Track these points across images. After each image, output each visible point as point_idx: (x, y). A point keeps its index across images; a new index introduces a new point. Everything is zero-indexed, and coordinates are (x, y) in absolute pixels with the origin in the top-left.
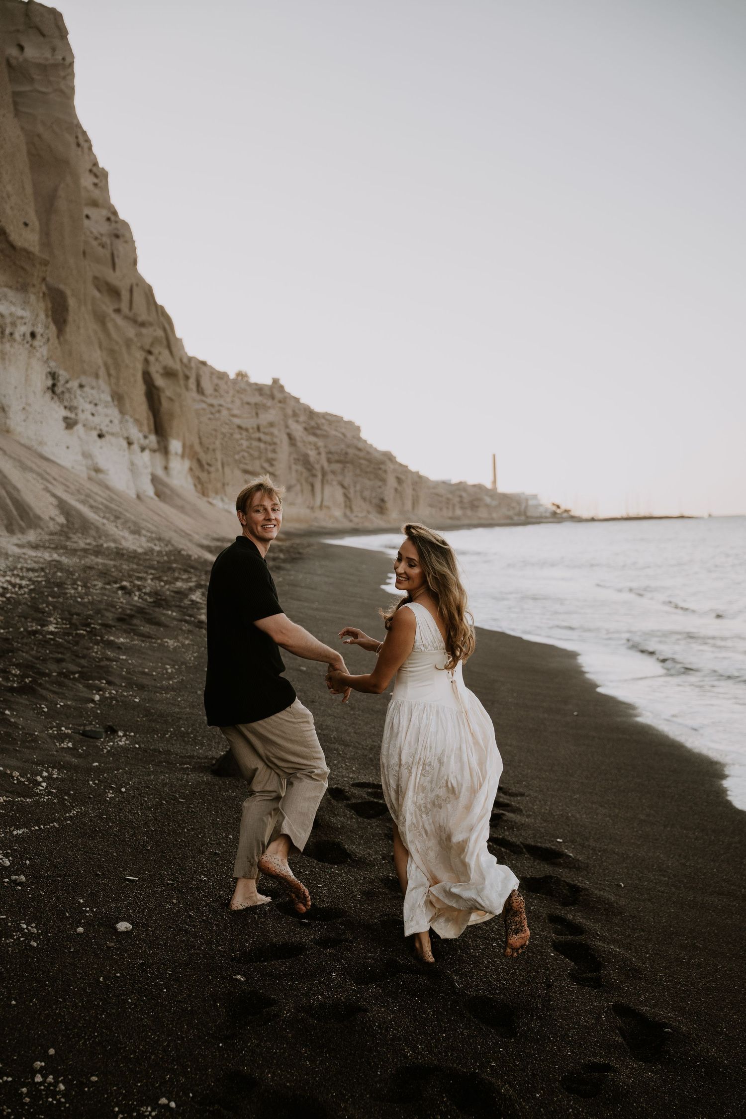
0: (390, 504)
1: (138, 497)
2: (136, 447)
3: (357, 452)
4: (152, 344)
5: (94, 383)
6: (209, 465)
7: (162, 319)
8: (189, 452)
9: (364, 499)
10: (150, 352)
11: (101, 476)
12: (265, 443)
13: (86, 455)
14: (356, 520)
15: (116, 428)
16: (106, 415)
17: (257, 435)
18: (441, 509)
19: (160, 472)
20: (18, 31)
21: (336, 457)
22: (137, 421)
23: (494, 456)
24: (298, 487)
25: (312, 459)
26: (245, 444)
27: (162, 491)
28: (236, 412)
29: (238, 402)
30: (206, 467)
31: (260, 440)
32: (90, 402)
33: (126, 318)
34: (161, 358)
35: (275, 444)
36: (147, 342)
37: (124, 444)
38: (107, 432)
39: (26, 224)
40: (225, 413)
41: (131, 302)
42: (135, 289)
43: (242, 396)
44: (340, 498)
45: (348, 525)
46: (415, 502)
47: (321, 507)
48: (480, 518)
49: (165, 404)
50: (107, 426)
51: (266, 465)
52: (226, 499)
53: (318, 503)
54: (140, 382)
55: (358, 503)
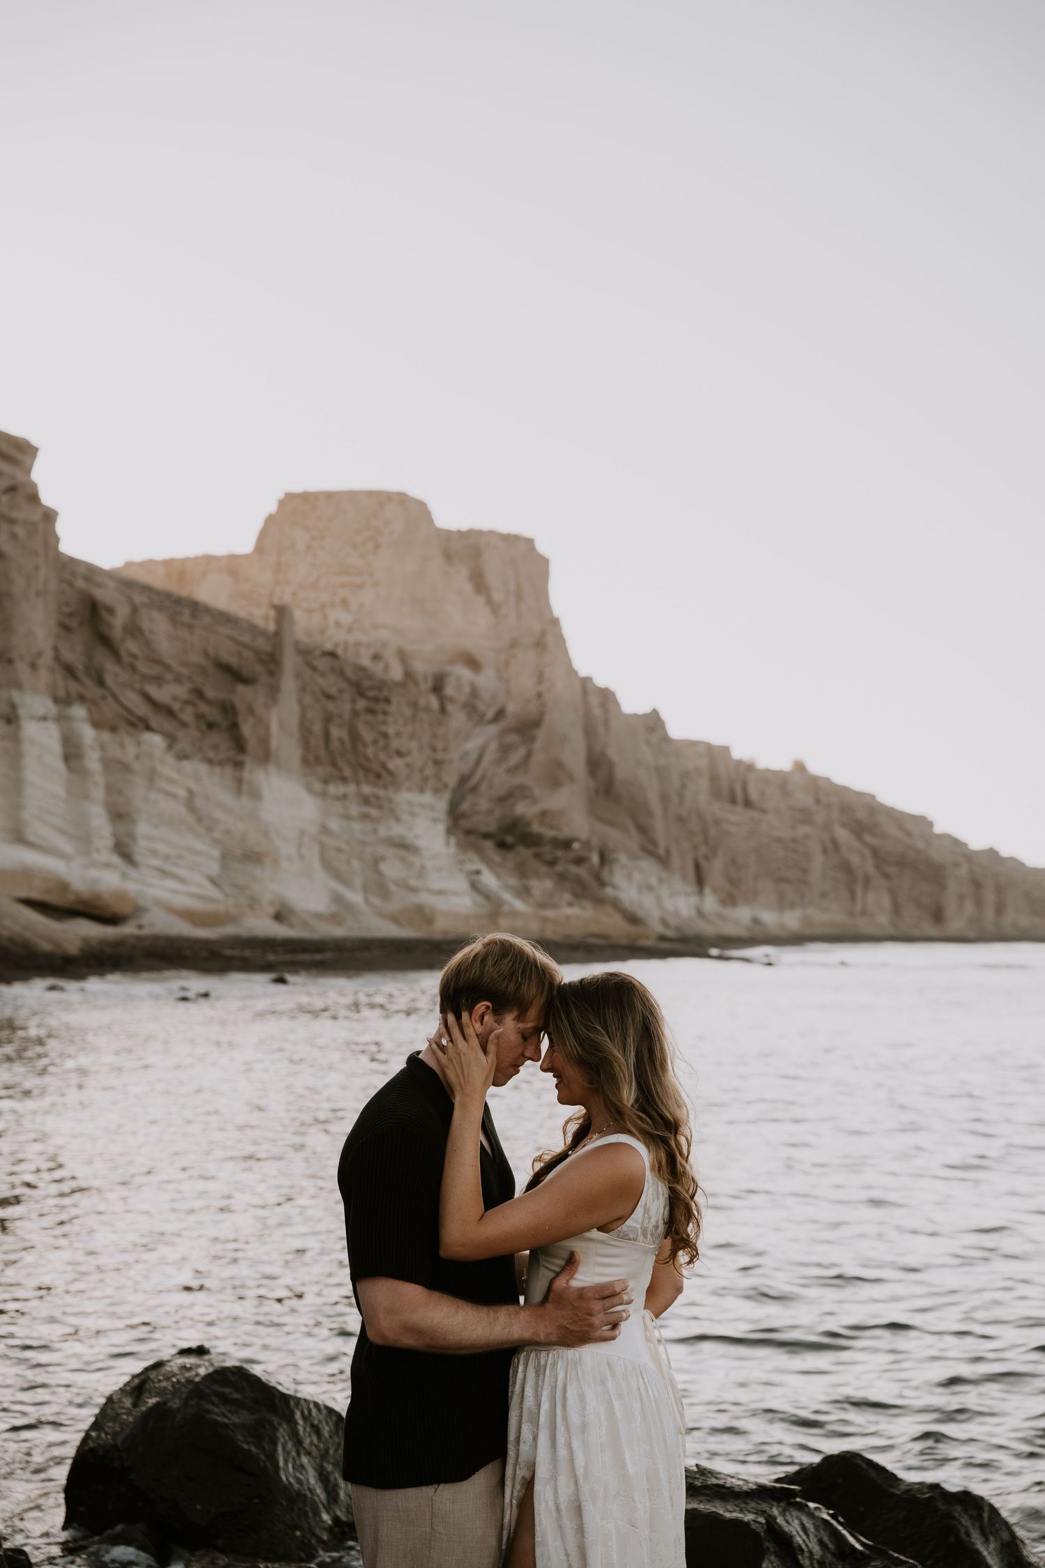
0: (952, 912)
9: (919, 905)
10: (696, 849)
12: (800, 853)
14: (902, 926)
17: (793, 846)
19: (699, 904)
21: (895, 859)
22: (691, 884)
24: (834, 893)
25: (855, 865)
26: (782, 853)
28: (773, 825)
35: (808, 855)
40: (764, 826)
45: (892, 931)
51: (800, 874)
53: (858, 907)
54: (692, 864)
55: (909, 910)
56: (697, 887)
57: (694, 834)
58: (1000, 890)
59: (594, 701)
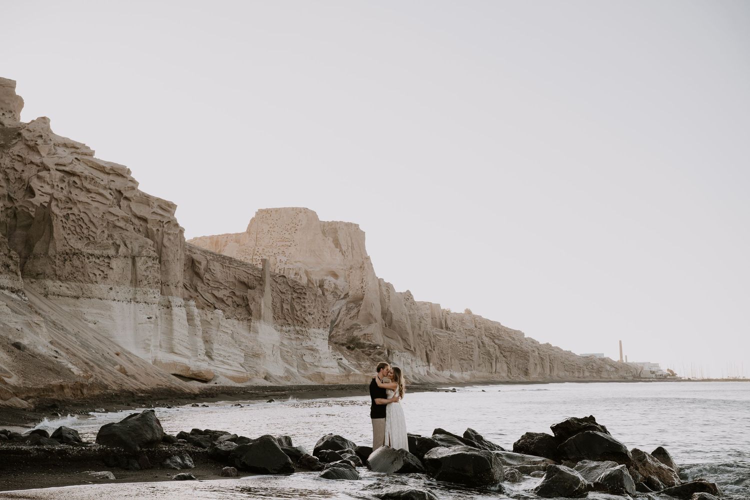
0: (531, 371)
3: (517, 348)
6: (444, 360)
9: (519, 368)
13: (418, 370)
14: (512, 378)
17: (466, 345)
21: (508, 350)
22: (425, 362)
23: (620, 341)
24: (484, 364)
25: (491, 353)
26: (462, 348)
27: (429, 373)
28: (458, 336)
29: (462, 329)
35: (473, 348)
37: (423, 367)
38: (421, 365)
40: (454, 337)
43: (464, 326)
44: (505, 368)
45: (508, 379)
47: (496, 372)
48: (601, 377)
51: (469, 357)
52: (451, 371)
53: (494, 370)
54: (425, 354)
55: (515, 371)
56: (427, 363)
57: (426, 341)
58: (551, 361)
59: (384, 289)
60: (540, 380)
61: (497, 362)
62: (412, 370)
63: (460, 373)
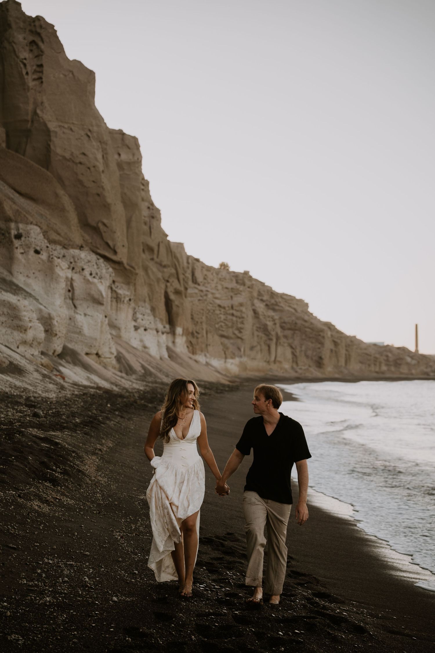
0: (326, 361)
1: (161, 359)
2: (160, 333)
3: (304, 323)
4: (169, 277)
5: (143, 305)
6: (197, 333)
7: (174, 260)
8: (186, 332)
9: (307, 357)
10: (168, 281)
11: (147, 350)
12: (236, 317)
13: (141, 341)
14: (300, 371)
15: (153, 326)
16: (148, 320)
17: (231, 311)
18: (369, 365)
19: (170, 345)
20: (118, 147)
21: (288, 326)
22: (161, 320)
23: (416, 325)
25: (269, 328)
26: (223, 317)
27: (172, 354)
28: (217, 295)
29: (220, 287)
30: (196, 334)
31: (233, 315)
32: (141, 314)
33: (156, 263)
34: (173, 284)
35: (243, 318)
36: (166, 276)
37: (155, 332)
38: (149, 328)
39: (123, 246)
40: (210, 296)
41: (158, 251)
42: (161, 245)
43: (223, 283)
44: (289, 355)
45: (293, 374)
46: (347, 360)
47: (275, 361)
48: (401, 373)
49: (174, 309)
50: (149, 325)
51: (236, 332)
52: (208, 355)
54: (163, 300)
55: (302, 360)
56: (168, 326)
57: (165, 266)
60: (337, 376)
61: (278, 344)
62: (119, 337)
63: (222, 361)
